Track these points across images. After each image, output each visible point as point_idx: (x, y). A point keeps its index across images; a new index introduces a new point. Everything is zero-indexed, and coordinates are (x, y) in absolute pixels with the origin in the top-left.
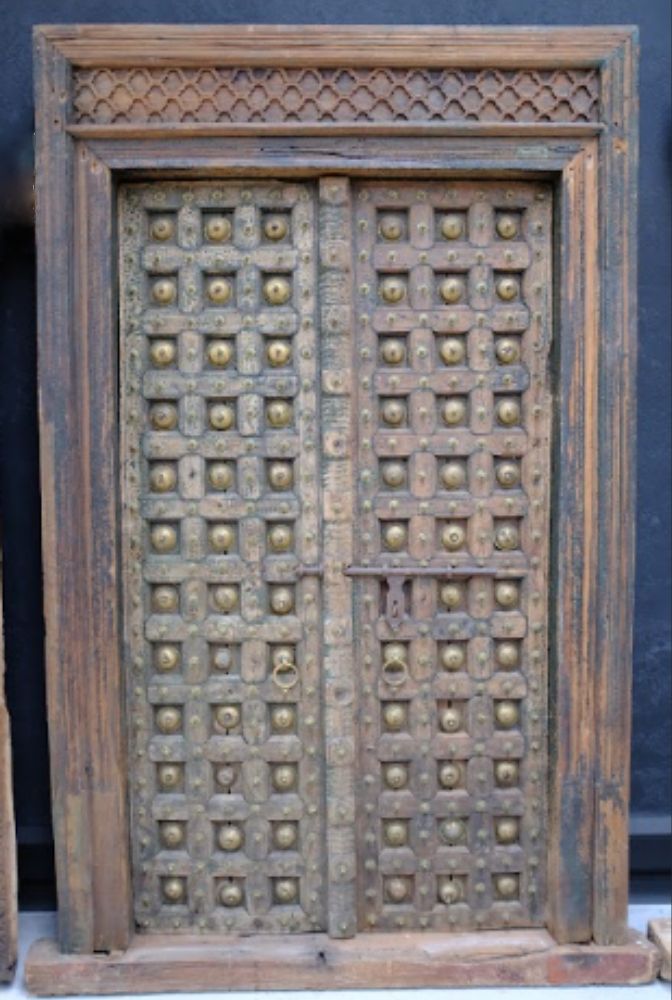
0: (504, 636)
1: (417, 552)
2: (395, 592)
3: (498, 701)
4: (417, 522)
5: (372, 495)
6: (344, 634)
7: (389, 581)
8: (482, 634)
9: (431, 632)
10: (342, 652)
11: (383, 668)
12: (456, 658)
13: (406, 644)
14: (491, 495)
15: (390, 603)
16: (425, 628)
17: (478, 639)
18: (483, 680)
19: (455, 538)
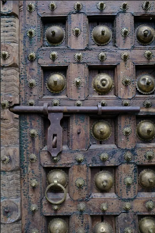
0: (146, 163)
1: (73, 94)
2: (55, 127)
3: (141, 217)
4: (73, 69)
5: (36, 48)
6: (10, 161)
7: (50, 117)
8: (128, 161)
9: (85, 160)
10: (10, 177)
11: (47, 189)
12: (106, 181)
13: (66, 170)
14: (133, 48)
15: (50, 135)
16: (80, 157)
17: (124, 166)
18: (129, 200)
19: (104, 82)
